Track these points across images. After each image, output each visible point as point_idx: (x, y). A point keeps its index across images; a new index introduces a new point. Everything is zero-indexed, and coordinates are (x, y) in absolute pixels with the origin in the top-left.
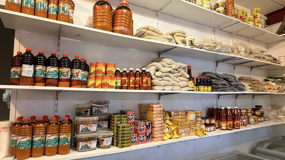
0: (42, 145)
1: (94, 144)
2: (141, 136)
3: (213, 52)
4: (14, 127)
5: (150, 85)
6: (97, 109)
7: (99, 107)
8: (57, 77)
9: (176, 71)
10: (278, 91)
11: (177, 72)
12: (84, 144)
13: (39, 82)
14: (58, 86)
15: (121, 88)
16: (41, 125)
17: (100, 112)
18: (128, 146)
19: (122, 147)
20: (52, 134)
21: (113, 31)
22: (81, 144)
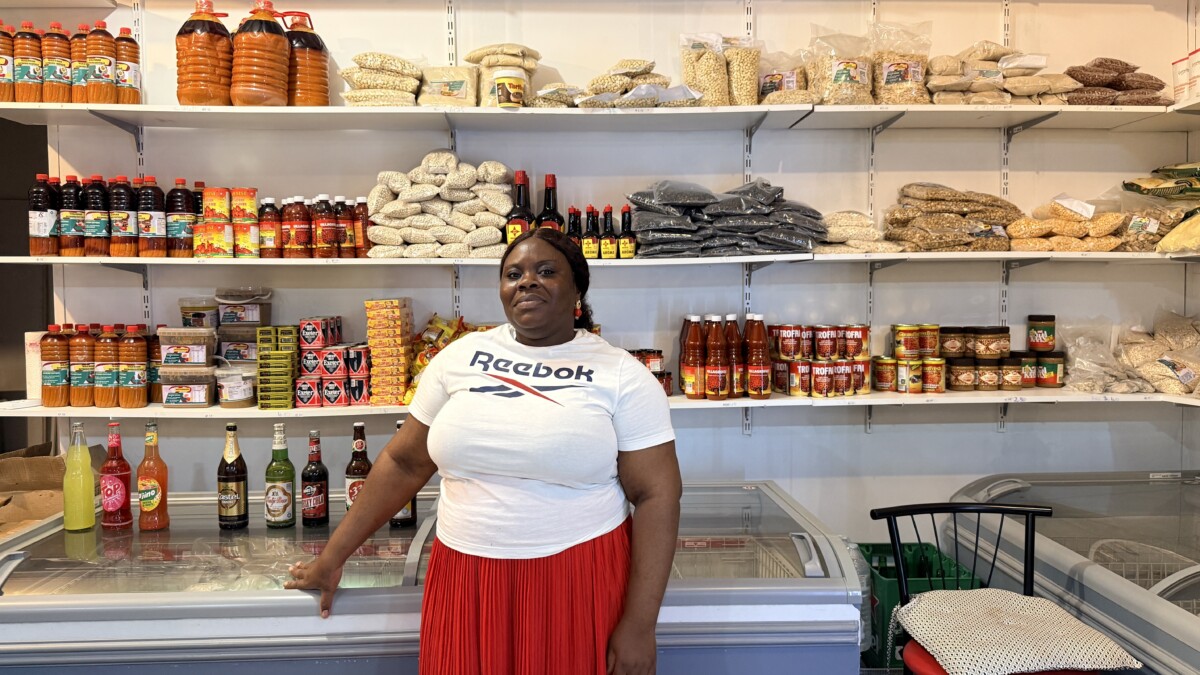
0: (86, 382)
1: (199, 394)
2: (331, 386)
3: (618, 111)
4: (44, 342)
5: (360, 242)
6: (229, 310)
7: (235, 306)
8: (104, 233)
9: (465, 194)
10: (1115, 241)
11: (472, 195)
12: (174, 390)
13: (67, 247)
14: (109, 255)
15: (280, 252)
16: (84, 341)
17: (239, 319)
18: (282, 407)
19: (263, 407)
20: (105, 361)
21: (230, 103)
22: (167, 391)
